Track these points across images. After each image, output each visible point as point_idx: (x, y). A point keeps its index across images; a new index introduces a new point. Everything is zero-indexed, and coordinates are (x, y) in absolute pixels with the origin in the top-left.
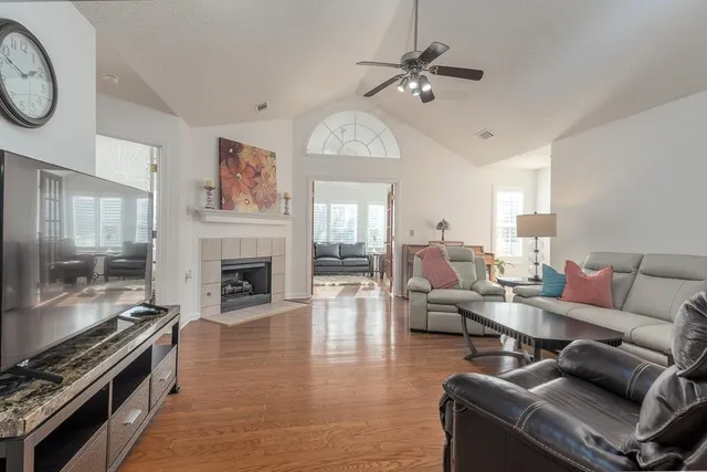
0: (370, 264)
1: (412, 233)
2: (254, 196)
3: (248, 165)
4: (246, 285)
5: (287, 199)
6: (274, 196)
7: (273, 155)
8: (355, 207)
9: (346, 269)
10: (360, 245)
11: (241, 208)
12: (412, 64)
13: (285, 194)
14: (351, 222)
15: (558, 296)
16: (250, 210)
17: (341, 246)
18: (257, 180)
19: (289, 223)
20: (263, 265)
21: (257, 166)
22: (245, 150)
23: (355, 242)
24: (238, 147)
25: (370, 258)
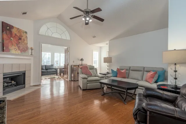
0: (56, 71)
1: (74, 62)
2: (19, 47)
3: (16, 35)
4: (13, 82)
5: (32, 49)
6: (27, 48)
7: (26, 32)
8: (50, 53)
9: (48, 73)
10: (52, 65)
11: (13, 51)
12: (87, 13)
13: (31, 48)
14: (49, 58)
15: (116, 76)
16: (17, 53)
17: (45, 66)
18: (20, 41)
19: (32, 58)
20: (21, 74)
21: (20, 36)
22: (14, 29)
23: (50, 64)
24: (11, 27)
25: (56, 69)
